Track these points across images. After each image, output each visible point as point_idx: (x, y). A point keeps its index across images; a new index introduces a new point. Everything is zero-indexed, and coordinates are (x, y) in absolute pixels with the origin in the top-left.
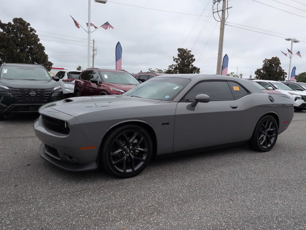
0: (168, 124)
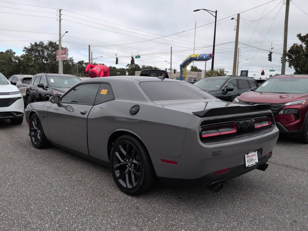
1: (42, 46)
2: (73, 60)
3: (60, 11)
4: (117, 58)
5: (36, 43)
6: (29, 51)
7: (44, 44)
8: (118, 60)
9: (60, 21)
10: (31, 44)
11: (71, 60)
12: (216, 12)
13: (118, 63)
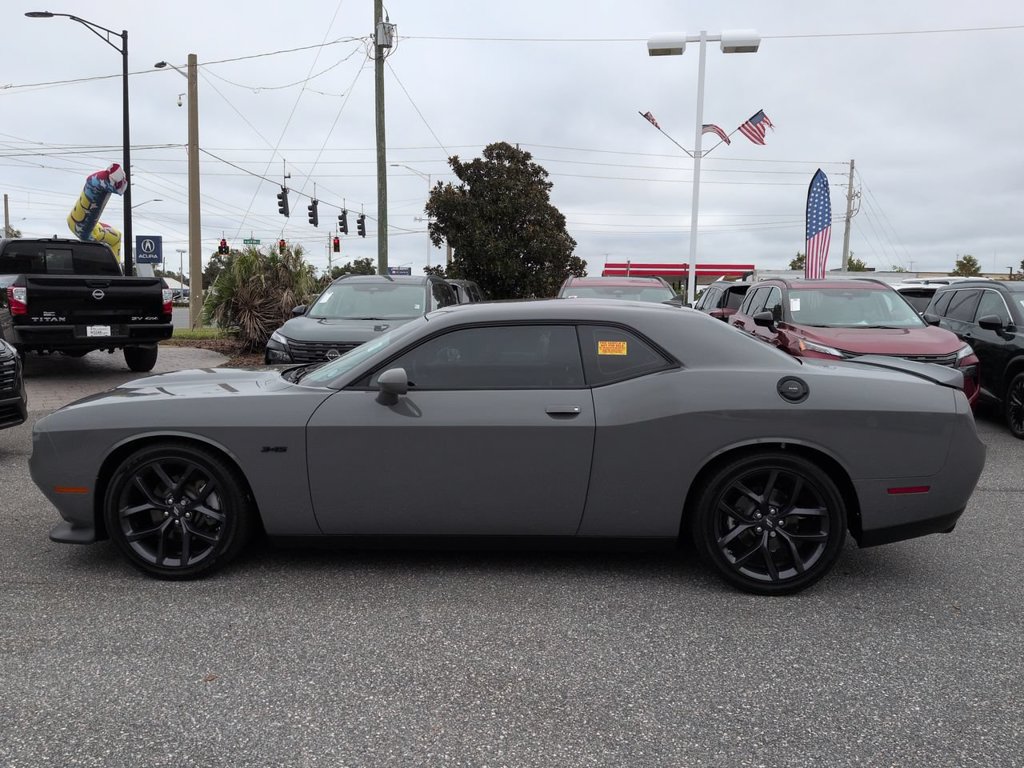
0: (284, 450)
12: (124, 36)
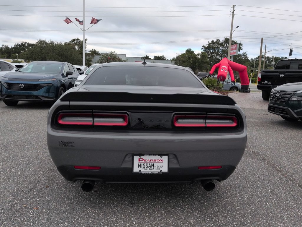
1: (218, 44)
2: (246, 55)
3: (234, 6)
4: (291, 49)
5: (213, 41)
6: (206, 49)
7: (220, 41)
8: (292, 51)
9: (233, 17)
10: (209, 42)
11: (245, 54)
13: (291, 55)
